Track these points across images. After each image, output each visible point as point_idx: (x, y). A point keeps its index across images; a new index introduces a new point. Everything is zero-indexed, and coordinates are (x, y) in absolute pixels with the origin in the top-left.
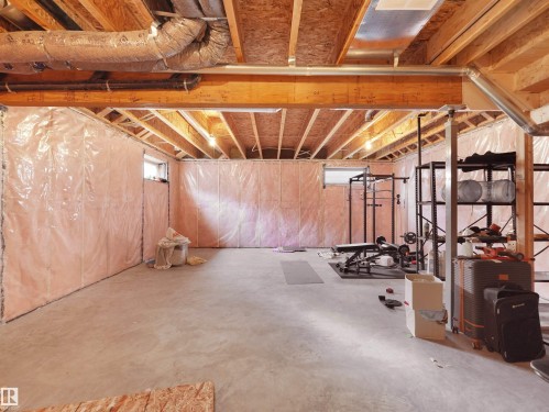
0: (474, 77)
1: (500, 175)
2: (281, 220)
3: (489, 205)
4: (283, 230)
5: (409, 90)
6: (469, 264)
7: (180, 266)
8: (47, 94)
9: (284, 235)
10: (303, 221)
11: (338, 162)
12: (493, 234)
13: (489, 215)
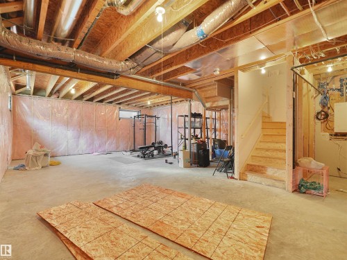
0: (196, 92)
1: (198, 120)
2: (96, 137)
3: (195, 129)
4: (97, 143)
5: (182, 93)
6: (195, 145)
7: (47, 166)
8: (37, 66)
9: (97, 146)
10: (109, 138)
11: (127, 107)
12: (196, 137)
13: (194, 132)
